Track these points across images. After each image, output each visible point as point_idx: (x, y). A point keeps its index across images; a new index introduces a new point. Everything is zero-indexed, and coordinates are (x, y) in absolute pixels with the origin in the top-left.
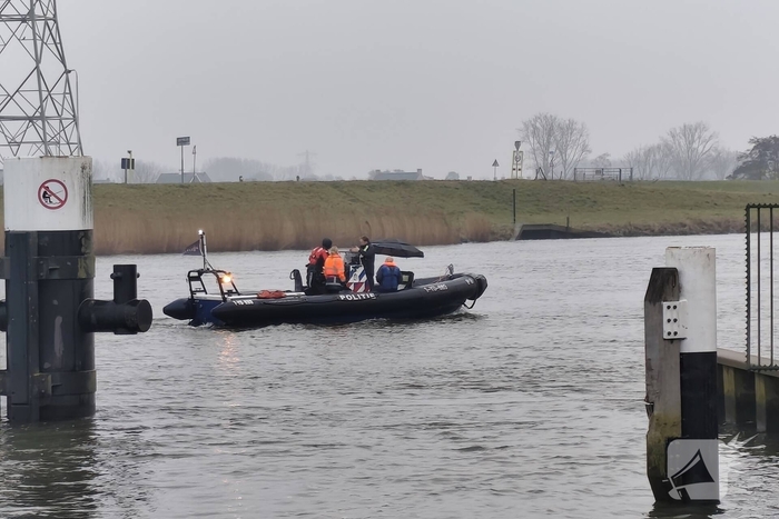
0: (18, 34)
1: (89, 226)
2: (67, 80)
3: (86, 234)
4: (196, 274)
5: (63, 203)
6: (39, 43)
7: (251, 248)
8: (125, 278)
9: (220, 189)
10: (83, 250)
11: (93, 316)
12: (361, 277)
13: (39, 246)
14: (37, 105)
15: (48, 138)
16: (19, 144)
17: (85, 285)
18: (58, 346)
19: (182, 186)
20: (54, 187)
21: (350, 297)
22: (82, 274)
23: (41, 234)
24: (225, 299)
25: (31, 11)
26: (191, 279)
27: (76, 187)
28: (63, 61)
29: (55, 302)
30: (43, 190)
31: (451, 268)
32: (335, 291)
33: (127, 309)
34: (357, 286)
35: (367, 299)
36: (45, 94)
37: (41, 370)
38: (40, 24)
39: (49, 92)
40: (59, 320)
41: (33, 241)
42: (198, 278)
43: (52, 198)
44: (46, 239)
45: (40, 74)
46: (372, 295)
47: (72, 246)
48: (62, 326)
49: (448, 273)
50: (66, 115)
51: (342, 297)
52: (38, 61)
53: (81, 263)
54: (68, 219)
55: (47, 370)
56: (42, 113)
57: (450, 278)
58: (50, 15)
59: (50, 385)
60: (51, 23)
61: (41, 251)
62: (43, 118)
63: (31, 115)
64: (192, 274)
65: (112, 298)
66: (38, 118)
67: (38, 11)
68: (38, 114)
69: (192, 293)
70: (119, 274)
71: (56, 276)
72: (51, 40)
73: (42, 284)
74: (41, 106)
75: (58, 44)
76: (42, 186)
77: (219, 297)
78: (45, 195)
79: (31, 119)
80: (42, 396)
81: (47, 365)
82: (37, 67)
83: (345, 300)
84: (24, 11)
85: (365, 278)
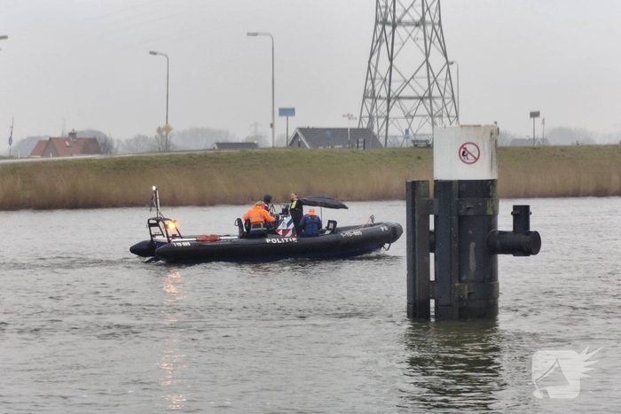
0: (413, 35)
1: (495, 177)
2: (448, 70)
3: (493, 182)
4: (155, 222)
5: (477, 159)
6: (428, 42)
7: (586, 194)
8: (521, 215)
9: (562, 150)
10: (491, 194)
11: (498, 242)
12: (288, 224)
13: (459, 192)
14: (427, 87)
15: (434, 113)
16: (413, 117)
17: (491, 220)
18: (472, 264)
19: (534, 148)
20: (470, 148)
21: (274, 241)
22: (490, 212)
23: (460, 182)
24: (169, 241)
25: (423, 19)
26: (151, 225)
27: (486, 148)
28: (445, 55)
29: (471, 232)
30: (462, 150)
31: (372, 218)
32: (263, 235)
33: (522, 238)
34: (285, 232)
35: (289, 242)
36: (432, 80)
37: (460, 281)
38: (429, 28)
39: (435, 79)
40: (473, 245)
41: (455, 187)
42: (157, 225)
43: (469, 156)
44: (464, 186)
45: (428, 65)
46: (294, 239)
47: (482, 191)
48: (475, 249)
49: (370, 222)
50: (447, 95)
51: (268, 241)
52: (427, 55)
53: (489, 204)
54: (480, 171)
55: (465, 282)
56: (430, 94)
57: (372, 226)
58: (436, 21)
59: (467, 292)
60: (437, 27)
61: (460, 194)
62: (430, 97)
63: (421, 95)
64: (151, 222)
65: (512, 229)
66: (426, 98)
67: (428, 18)
68: (427, 95)
69: (152, 236)
70: (517, 212)
71: (471, 213)
72: (436, 40)
73: (461, 218)
74: (429, 88)
75: (442, 43)
76: (462, 147)
77: (165, 239)
78: (464, 153)
79: (422, 99)
80: (461, 300)
81: (464, 278)
82: (427, 60)
83: (271, 243)
84: (417, 18)
85: (292, 226)
